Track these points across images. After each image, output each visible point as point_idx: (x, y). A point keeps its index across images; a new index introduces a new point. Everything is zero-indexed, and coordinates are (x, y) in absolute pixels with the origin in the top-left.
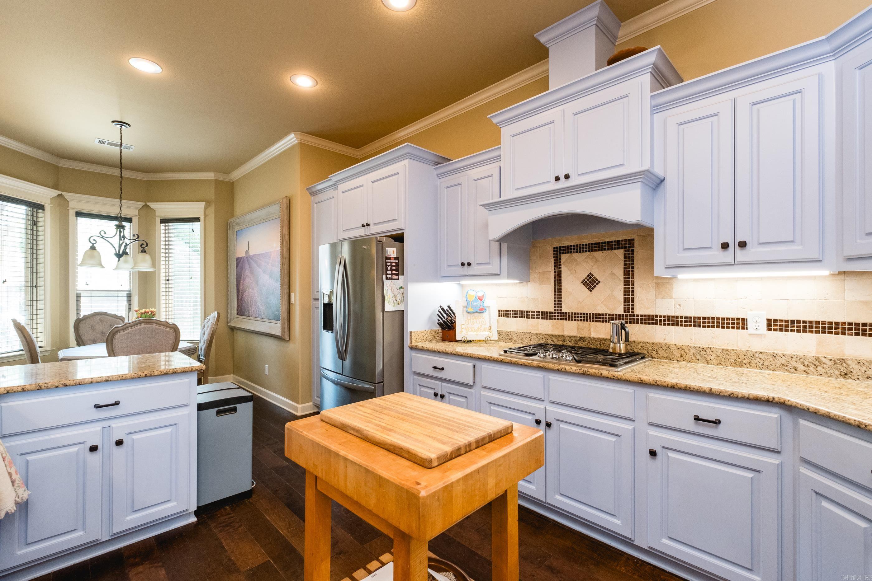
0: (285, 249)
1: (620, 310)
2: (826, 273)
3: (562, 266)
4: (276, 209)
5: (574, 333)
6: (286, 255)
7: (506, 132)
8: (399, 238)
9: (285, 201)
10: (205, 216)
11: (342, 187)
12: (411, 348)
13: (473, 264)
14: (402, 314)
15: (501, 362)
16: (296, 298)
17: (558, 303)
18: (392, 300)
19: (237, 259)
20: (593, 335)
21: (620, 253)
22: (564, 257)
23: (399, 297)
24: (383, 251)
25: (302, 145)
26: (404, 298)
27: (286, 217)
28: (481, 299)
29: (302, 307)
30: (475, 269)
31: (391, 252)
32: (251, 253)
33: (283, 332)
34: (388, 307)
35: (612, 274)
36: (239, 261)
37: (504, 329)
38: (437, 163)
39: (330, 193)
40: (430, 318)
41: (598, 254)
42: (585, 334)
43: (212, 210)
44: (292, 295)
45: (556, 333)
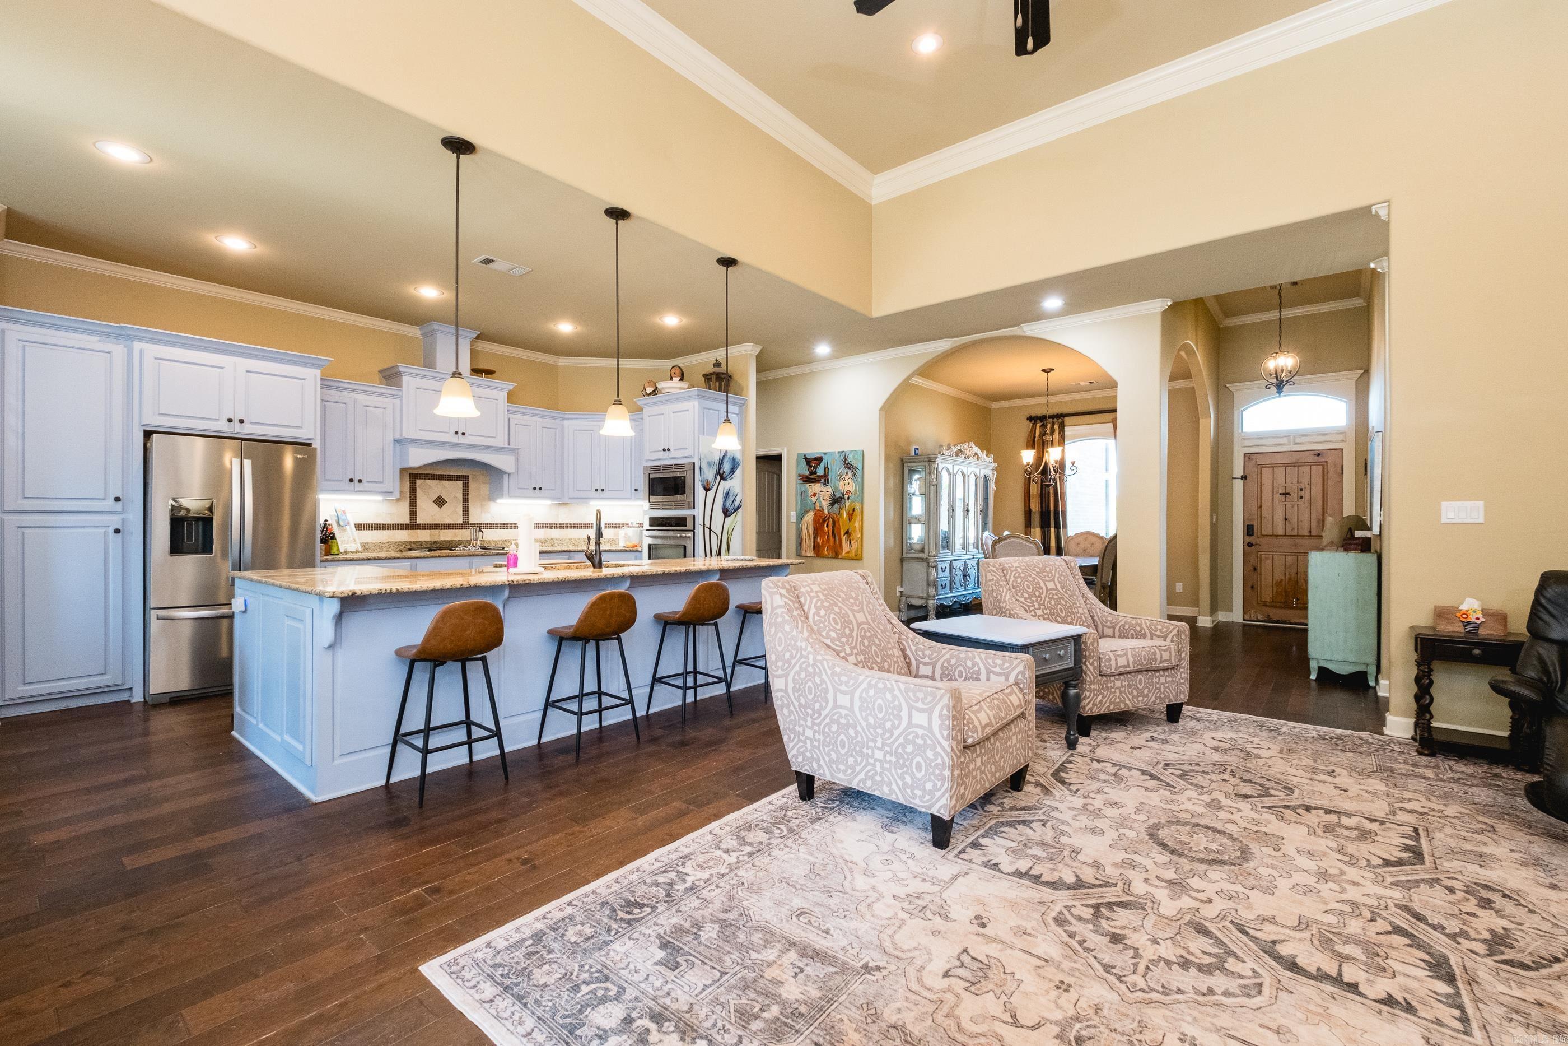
1: (460, 521)
2: (549, 502)
3: (418, 489)
5: (428, 539)
7: (409, 382)
13: (364, 481)
17: (413, 515)
20: (442, 539)
21: (460, 483)
22: (419, 482)
28: (346, 513)
30: (364, 486)
35: (455, 497)
41: (446, 483)
42: (436, 539)
45: (412, 540)
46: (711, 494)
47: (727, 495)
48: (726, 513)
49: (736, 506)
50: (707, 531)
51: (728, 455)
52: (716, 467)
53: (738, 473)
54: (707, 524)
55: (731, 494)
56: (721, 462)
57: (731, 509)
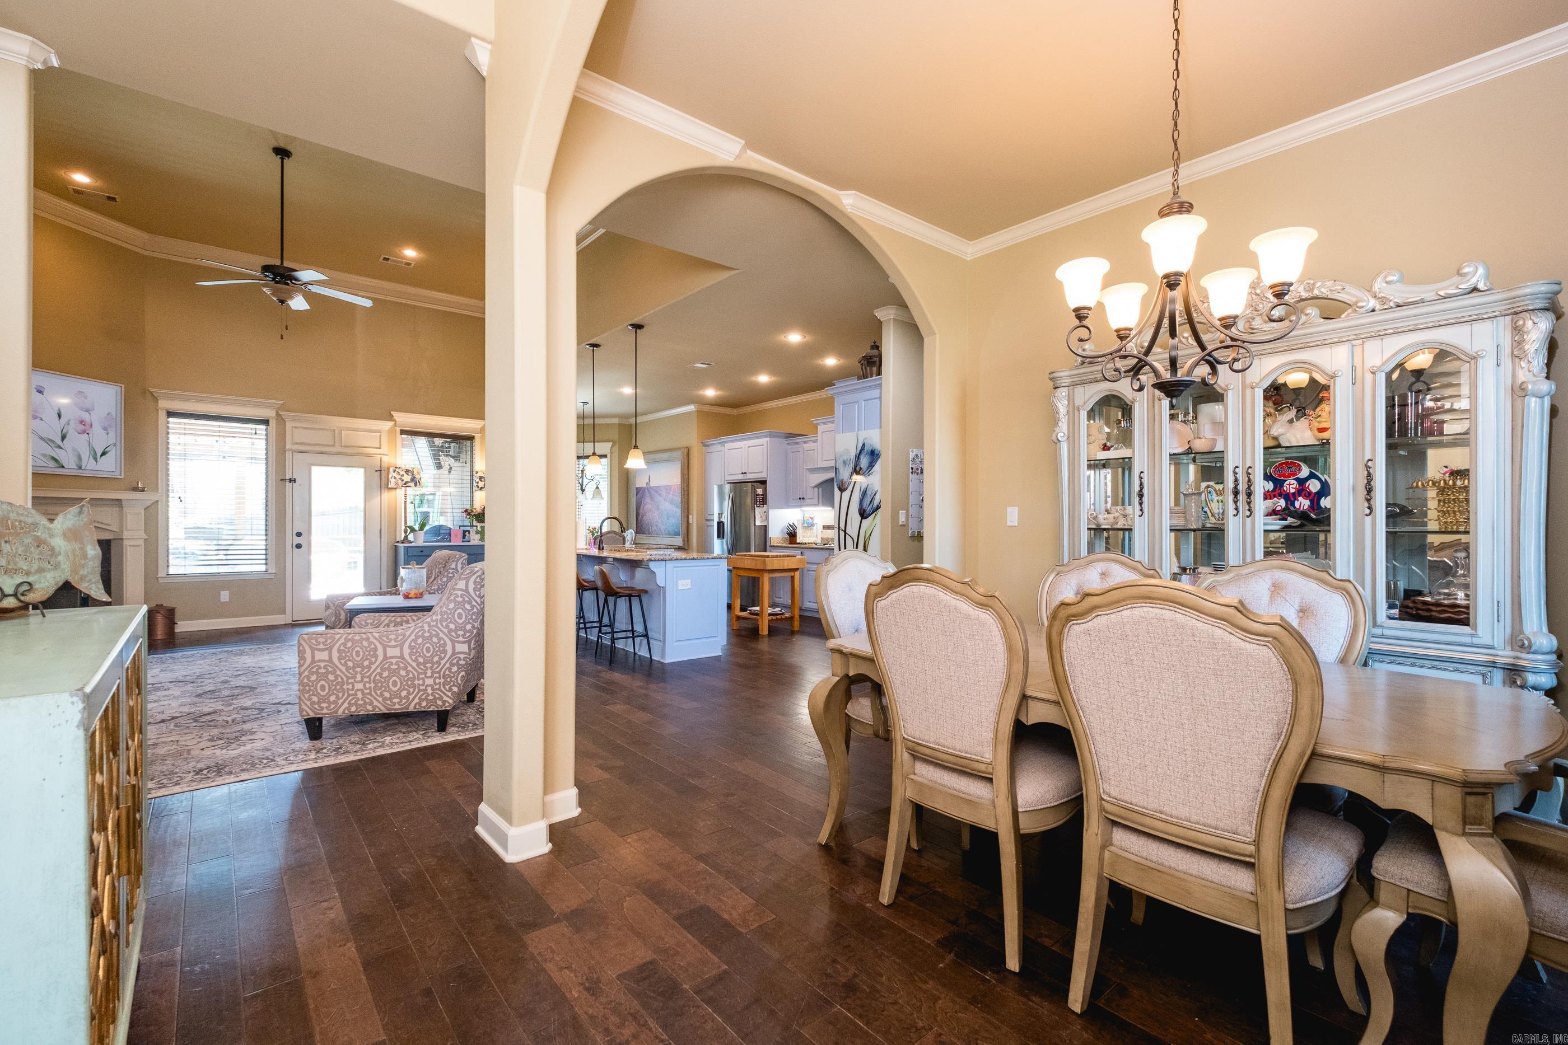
0: (686, 485)
4: (678, 454)
6: (686, 488)
7: (821, 428)
8: (763, 483)
9: (686, 450)
10: (611, 453)
11: (728, 446)
12: (771, 546)
13: (806, 498)
14: (765, 526)
15: (816, 548)
16: (693, 519)
18: (760, 519)
19: (637, 488)
23: (764, 518)
24: (755, 491)
25: (698, 412)
26: (767, 518)
27: (686, 462)
28: (812, 518)
29: (698, 524)
30: (807, 501)
31: (760, 491)
32: (652, 484)
33: (684, 543)
34: (758, 523)
36: (638, 490)
37: (825, 537)
38: (789, 437)
39: (718, 447)
40: (782, 530)
43: (616, 448)
44: (690, 517)
46: (846, 495)
47: (864, 494)
48: (863, 515)
49: (875, 505)
50: (842, 534)
51: (866, 448)
52: (852, 465)
53: (877, 467)
54: (842, 527)
55: (869, 492)
56: (858, 458)
57: (869, 510)
